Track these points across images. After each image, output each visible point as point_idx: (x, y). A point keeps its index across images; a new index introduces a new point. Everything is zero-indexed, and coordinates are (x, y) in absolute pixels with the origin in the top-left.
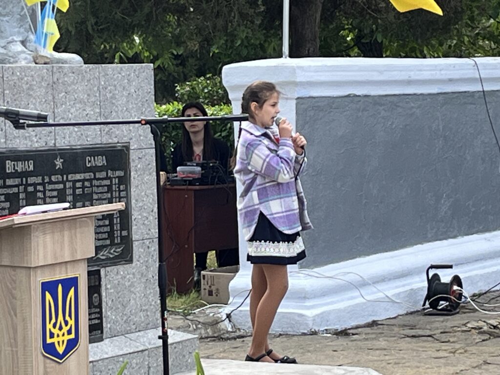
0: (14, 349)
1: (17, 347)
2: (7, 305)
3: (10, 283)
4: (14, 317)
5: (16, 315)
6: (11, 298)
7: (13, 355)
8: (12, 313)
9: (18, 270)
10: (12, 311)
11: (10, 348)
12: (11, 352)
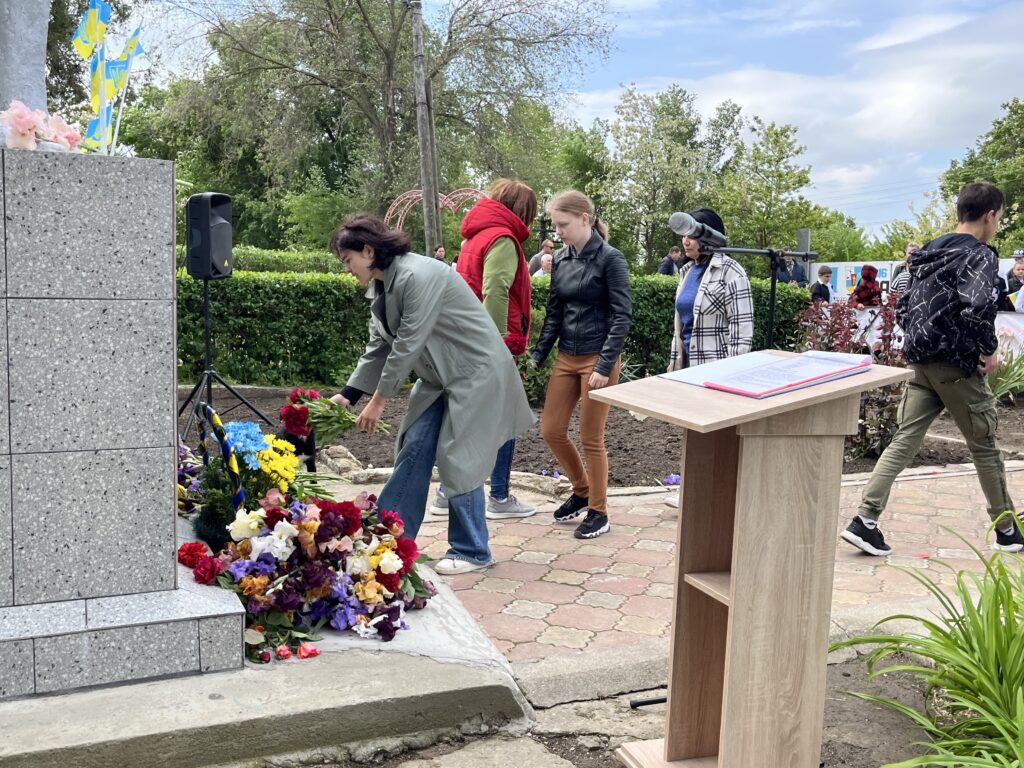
0: (809, 546)
1: (813, 542)
2: (804, 489)
3: (812, 459)
4: (813, 503)
5: (816, 501)
6: (811, 478)
7: (806, 553)
8: (811, 498)
9: (826, 441)
10: (810, 495)
11: (803, 546)
12: (803, 551)
